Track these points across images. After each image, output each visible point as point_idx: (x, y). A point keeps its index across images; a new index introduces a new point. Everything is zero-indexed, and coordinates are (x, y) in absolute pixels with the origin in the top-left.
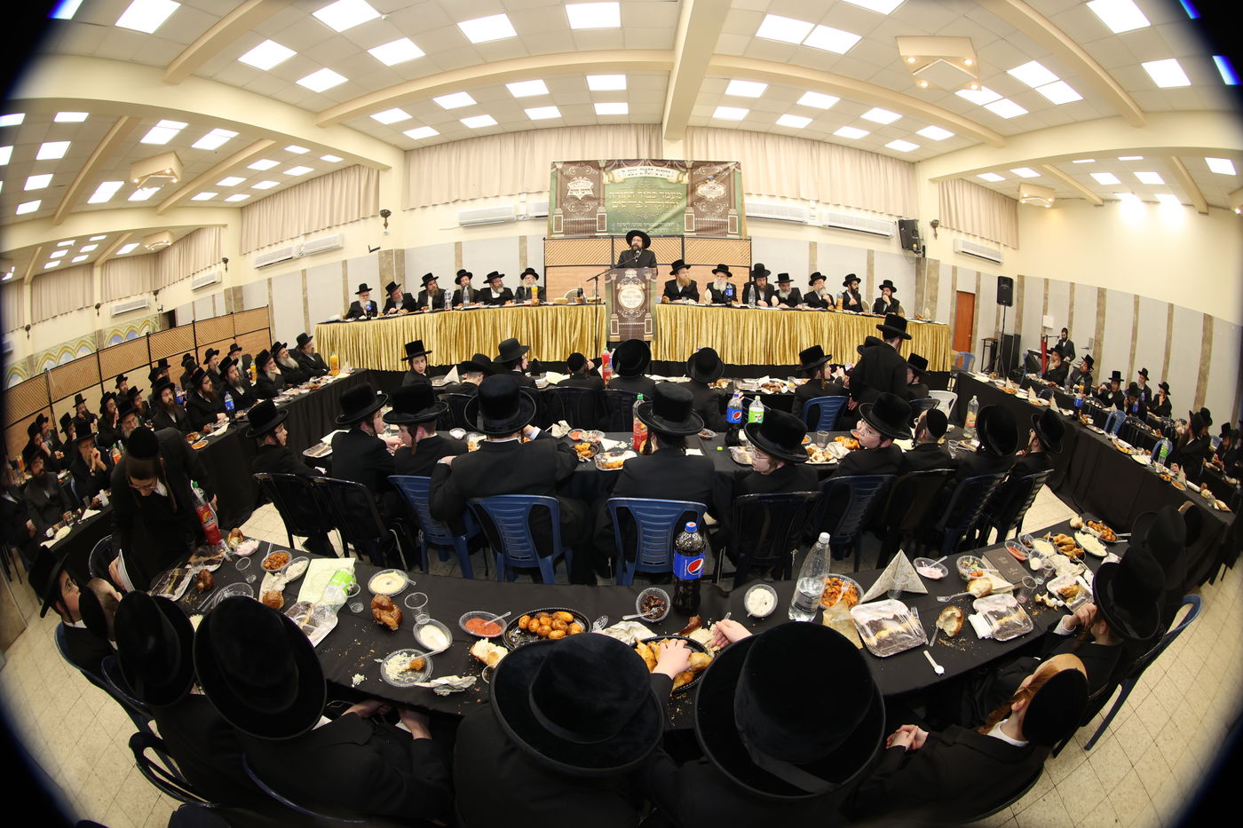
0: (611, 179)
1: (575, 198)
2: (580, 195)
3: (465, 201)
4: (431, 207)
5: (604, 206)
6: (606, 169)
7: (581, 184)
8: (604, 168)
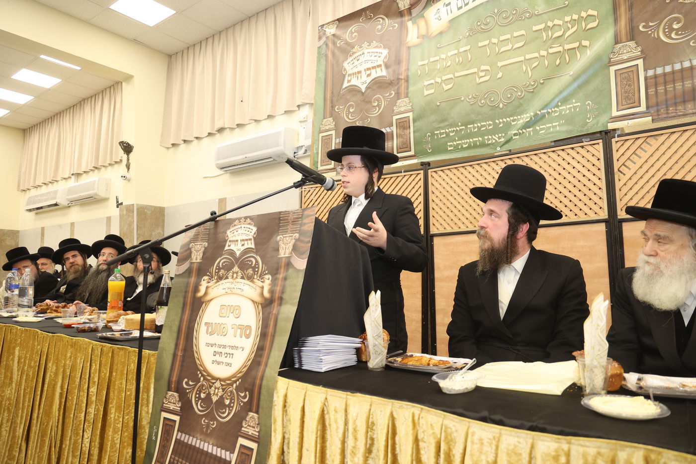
0: (423, 31)
1: (354, 90)
2: (362, 83)
3: (232, 129)
4: (196, 141)
5: (407, 96)
6: (415, 12)
7: (367, 57)
8: (409, 10)
